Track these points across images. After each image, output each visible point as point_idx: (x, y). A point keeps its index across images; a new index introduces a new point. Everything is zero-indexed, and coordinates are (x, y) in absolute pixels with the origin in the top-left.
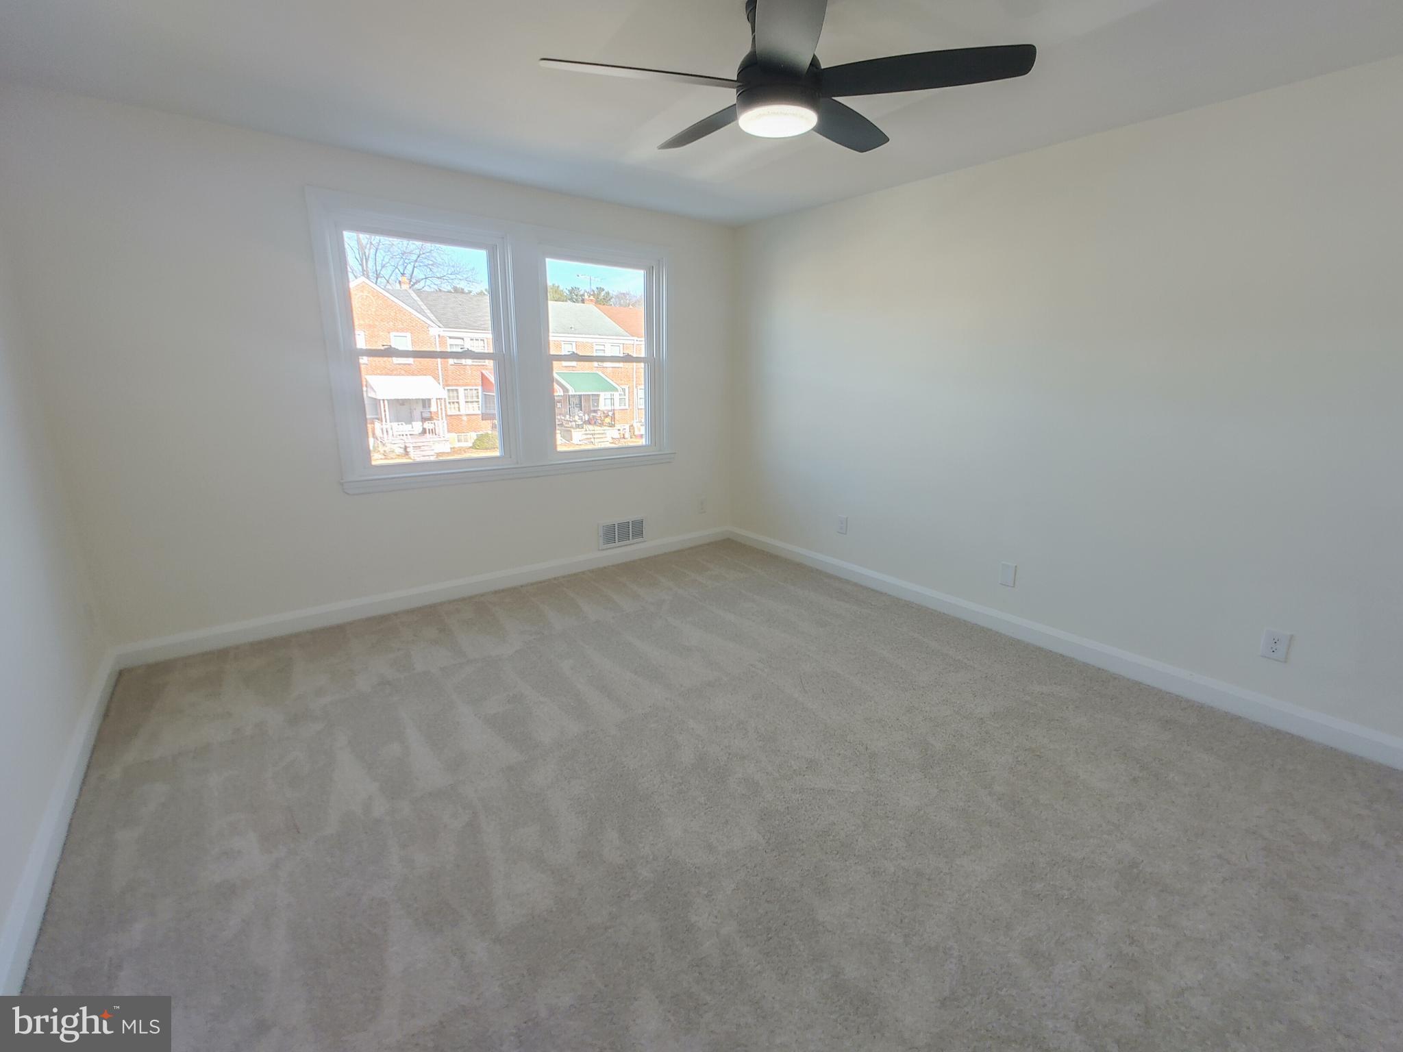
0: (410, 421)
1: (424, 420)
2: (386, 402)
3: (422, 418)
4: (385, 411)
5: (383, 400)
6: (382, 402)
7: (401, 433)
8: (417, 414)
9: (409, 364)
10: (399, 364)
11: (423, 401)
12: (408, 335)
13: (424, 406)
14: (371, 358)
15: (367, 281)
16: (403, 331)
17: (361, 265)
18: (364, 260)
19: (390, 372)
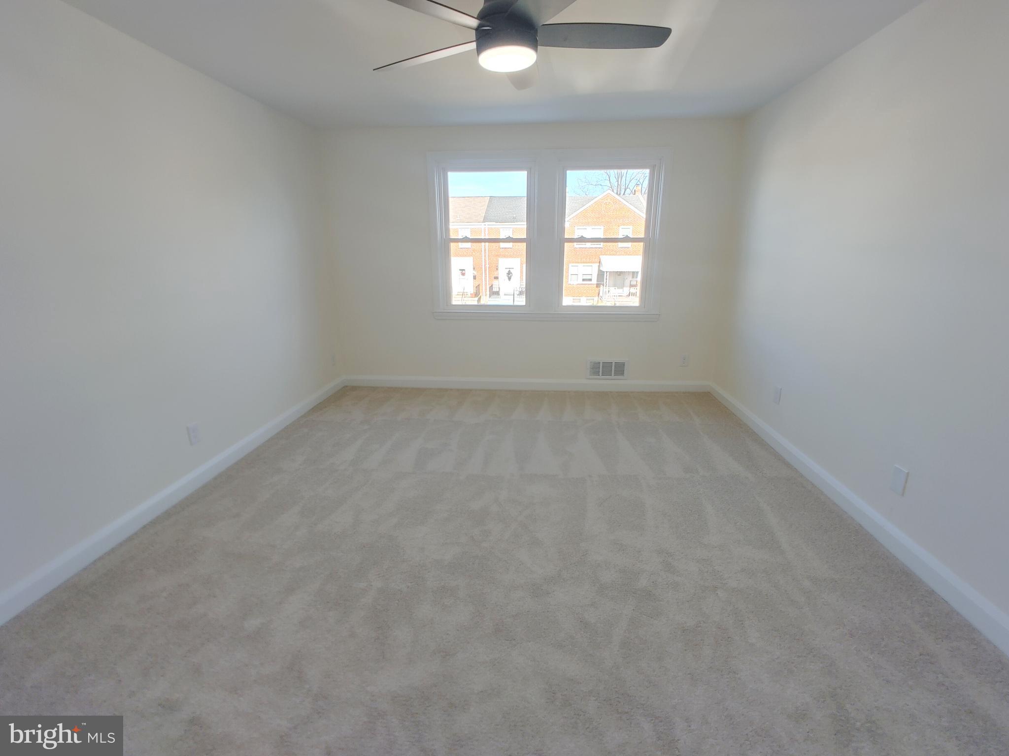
0: (622, 286)
1: (631, 286)
2: (608, 273)
3: (630, 285)
4: (606, 279)
5: (607, 272)
6: (605, 273)
7: (614, 295)
8: (627, 282)
9: (628, 248)
10: (622, 248)
11: (633, 273)
12: (631, 227)
13: (633, 277)
14: (605, 244)
15: (612, 193)
16: (628, 225)
17: (618, 181)
18: (620, 178)
19: (615, 253)
